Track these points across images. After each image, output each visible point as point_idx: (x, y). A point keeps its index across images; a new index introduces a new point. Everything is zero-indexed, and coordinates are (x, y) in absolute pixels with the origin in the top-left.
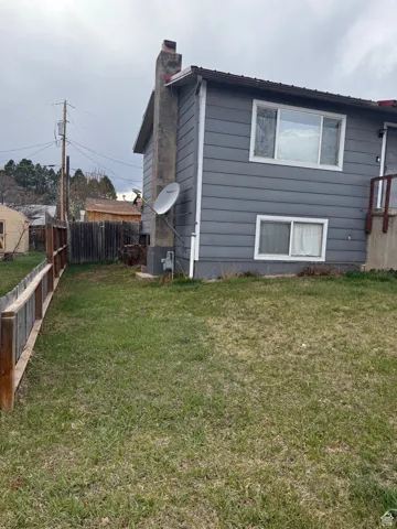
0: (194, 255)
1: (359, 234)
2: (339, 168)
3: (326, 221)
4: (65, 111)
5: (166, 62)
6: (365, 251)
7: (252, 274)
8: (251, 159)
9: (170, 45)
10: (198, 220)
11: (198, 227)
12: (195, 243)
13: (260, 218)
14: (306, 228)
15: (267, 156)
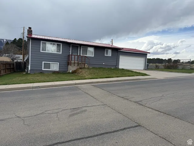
0: (29, 69)
1: (66, 65)
2: (61, 53)
3: (58, 63)
4: (24, 30)
5: (28, 31)
6: (68, 69)
7: (42, 73)
8: (41, 51)
9: (30, 28)
10: (30, 62)
11: (30, 64)
12: (29, 67)
13: (43, 62)
14: (54, 64)
15: (44, 51)
